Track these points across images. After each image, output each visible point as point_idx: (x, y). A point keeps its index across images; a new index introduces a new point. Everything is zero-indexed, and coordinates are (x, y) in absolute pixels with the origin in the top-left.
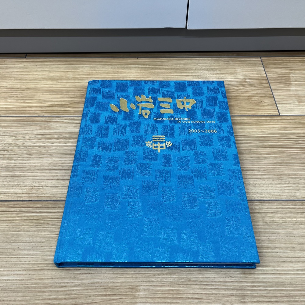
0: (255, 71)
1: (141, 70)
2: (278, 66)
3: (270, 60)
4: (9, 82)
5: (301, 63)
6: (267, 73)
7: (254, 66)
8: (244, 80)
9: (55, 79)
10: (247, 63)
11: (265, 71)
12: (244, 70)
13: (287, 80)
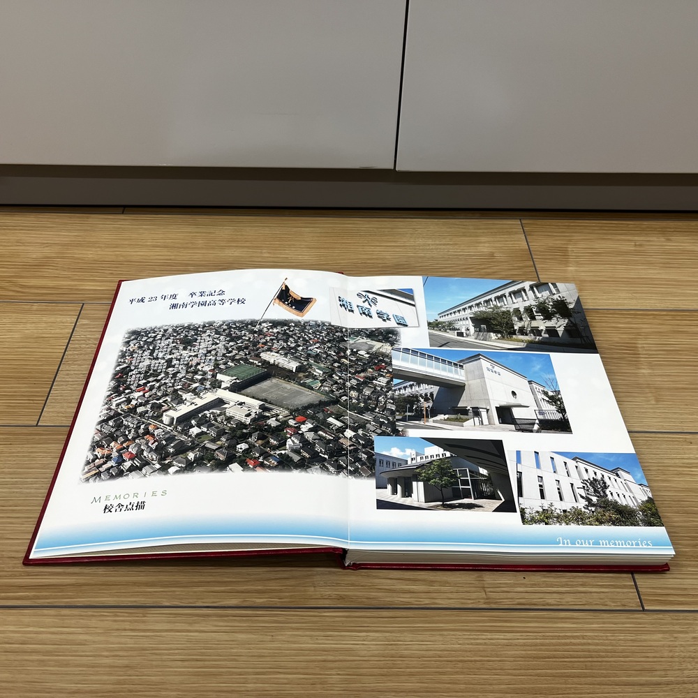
0: (511, 241)
1: (319, 237)
2: (550, 234)
3: (537, 224)
4: (96, 251)
5: (588, 231)
6: (530, 244)
7: (509, 233)
8: (492, 255)
9: (175, 247)
10: (497, 228)
11: (527, 241)
12: (492, 239)
13: (562, 255)
